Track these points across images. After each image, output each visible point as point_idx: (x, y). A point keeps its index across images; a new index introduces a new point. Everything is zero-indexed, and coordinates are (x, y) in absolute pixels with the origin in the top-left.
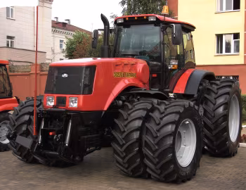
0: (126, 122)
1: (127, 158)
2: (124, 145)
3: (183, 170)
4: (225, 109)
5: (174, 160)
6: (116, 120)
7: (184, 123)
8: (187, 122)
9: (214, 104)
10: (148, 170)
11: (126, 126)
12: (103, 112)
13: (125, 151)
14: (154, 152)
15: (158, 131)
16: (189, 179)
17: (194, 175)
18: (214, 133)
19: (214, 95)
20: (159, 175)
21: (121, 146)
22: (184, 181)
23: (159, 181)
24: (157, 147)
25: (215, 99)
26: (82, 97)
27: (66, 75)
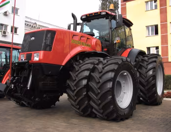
0: (77, 73)
1: (78, 101)
2: (75, 90)
3: (122, 111)
4: (153, 72)
6: (70, 72)
7: (122, 74)
8: (126, 74)
9: (146, 69)
10: (94, 110)
11: (77, 76)
12: (62, 67)
13: (76, 95)
14: (97, 95)
15: (100, 78)
16: (127, 118)
17: (131, 115)
18: (146, 88)
19: (146, 63)
20: (102, 114)
21: (73, 91)
22: (122, 120)
23: (102, 119)
24: (99, 91)
25: (147, 65)
26: (42, 52)
27: (33, 38)
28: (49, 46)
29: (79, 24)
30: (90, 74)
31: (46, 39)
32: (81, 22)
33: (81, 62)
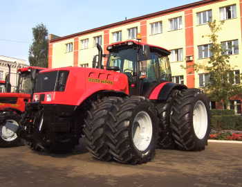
5: (130, 140)
12: (76, 107)
22: (139, 163)
24: (116, 130)
26: (55, 93)
27: (46, 78)
28: (62, 86)
29: (105, 56)
30: (108, 113)
31: (59, 79)
32: (108, 52)
33: (100, 101)
